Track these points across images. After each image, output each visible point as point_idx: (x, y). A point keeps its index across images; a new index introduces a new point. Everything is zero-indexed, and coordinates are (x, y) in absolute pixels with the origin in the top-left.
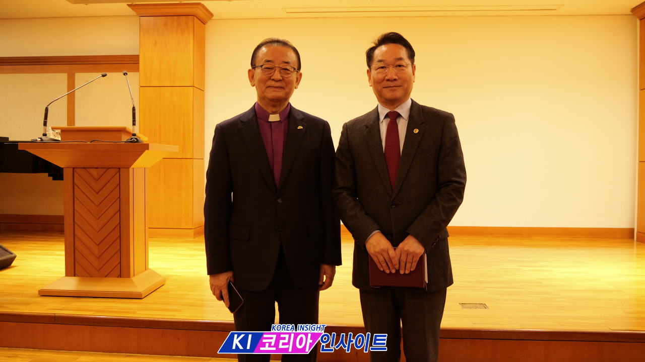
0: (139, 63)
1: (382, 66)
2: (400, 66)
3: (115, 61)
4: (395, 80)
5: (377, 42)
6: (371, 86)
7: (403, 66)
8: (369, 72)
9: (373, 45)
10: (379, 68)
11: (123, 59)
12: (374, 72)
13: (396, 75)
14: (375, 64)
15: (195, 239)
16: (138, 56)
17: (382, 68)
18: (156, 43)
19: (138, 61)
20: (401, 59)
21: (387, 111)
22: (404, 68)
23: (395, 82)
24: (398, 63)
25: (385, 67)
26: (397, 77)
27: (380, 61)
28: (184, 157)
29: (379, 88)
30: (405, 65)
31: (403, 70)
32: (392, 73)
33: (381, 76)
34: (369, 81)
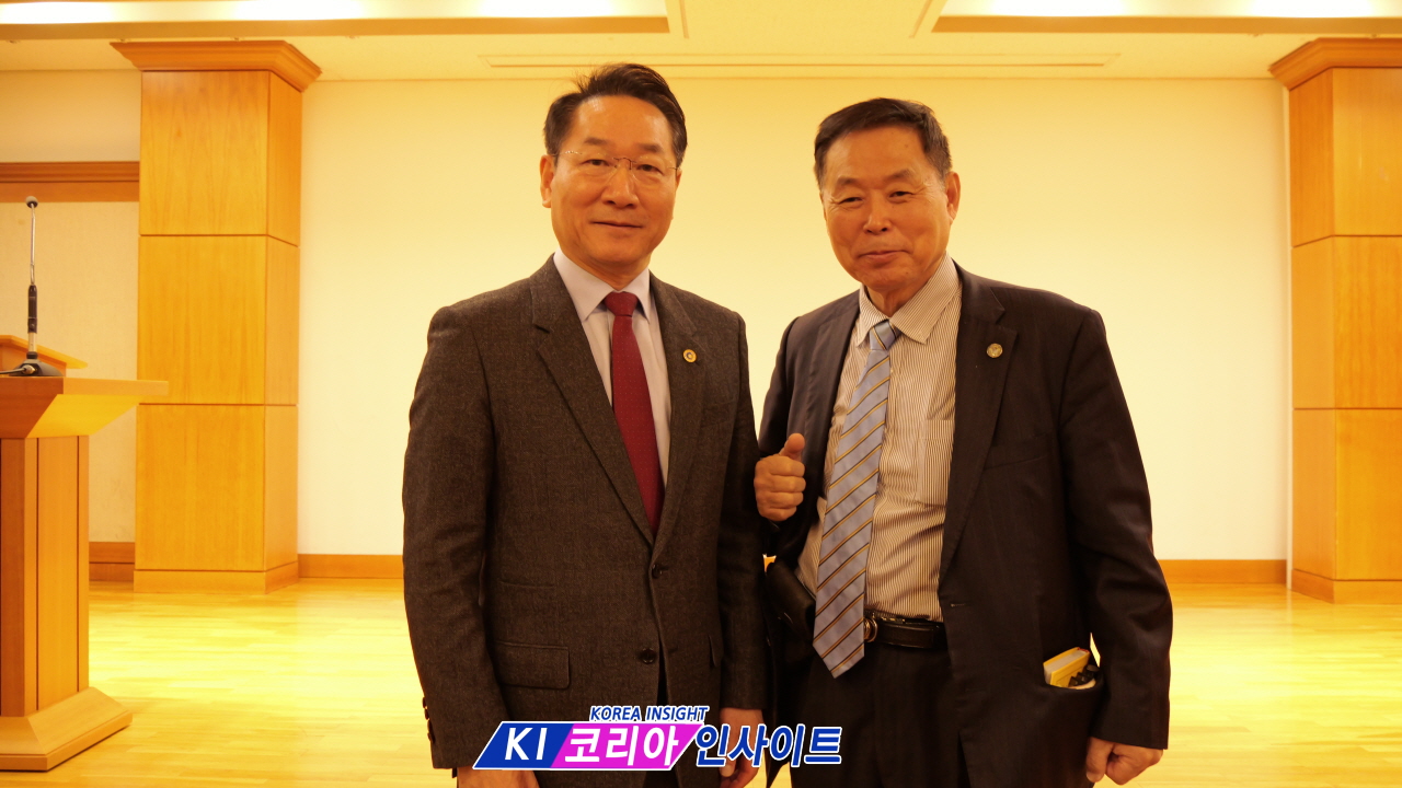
0: (138, 181)
1: (598, 156)
2: (647, 168)
3: (90, 175)
4: (631, 206)
5: (586, 82)
6: (548, 206)
7: (657, 170)
8: (548, 166)
9: (573, 89)
10: (588, 162)
11: (106, 172)
12: (564, 171)
13: (636, 192)
14: (572, 149)
15: (270, 597)
16: (137, 163)
17: (597, 162)
18: (179, 134)
19: (138, 175)
20: (653, 149)
21: (603, 290)
22: (658, 176)
23: (630, 212)
24: (647, 158)
25: (606, 163)
26: (635, 199)
27: (592, 141)
28: (244, 402)
29: (578, 223)
30: (663, 169)
31: (656, 181)
32: (622, 183)
33: (583, 186)
34: (543, 191)
